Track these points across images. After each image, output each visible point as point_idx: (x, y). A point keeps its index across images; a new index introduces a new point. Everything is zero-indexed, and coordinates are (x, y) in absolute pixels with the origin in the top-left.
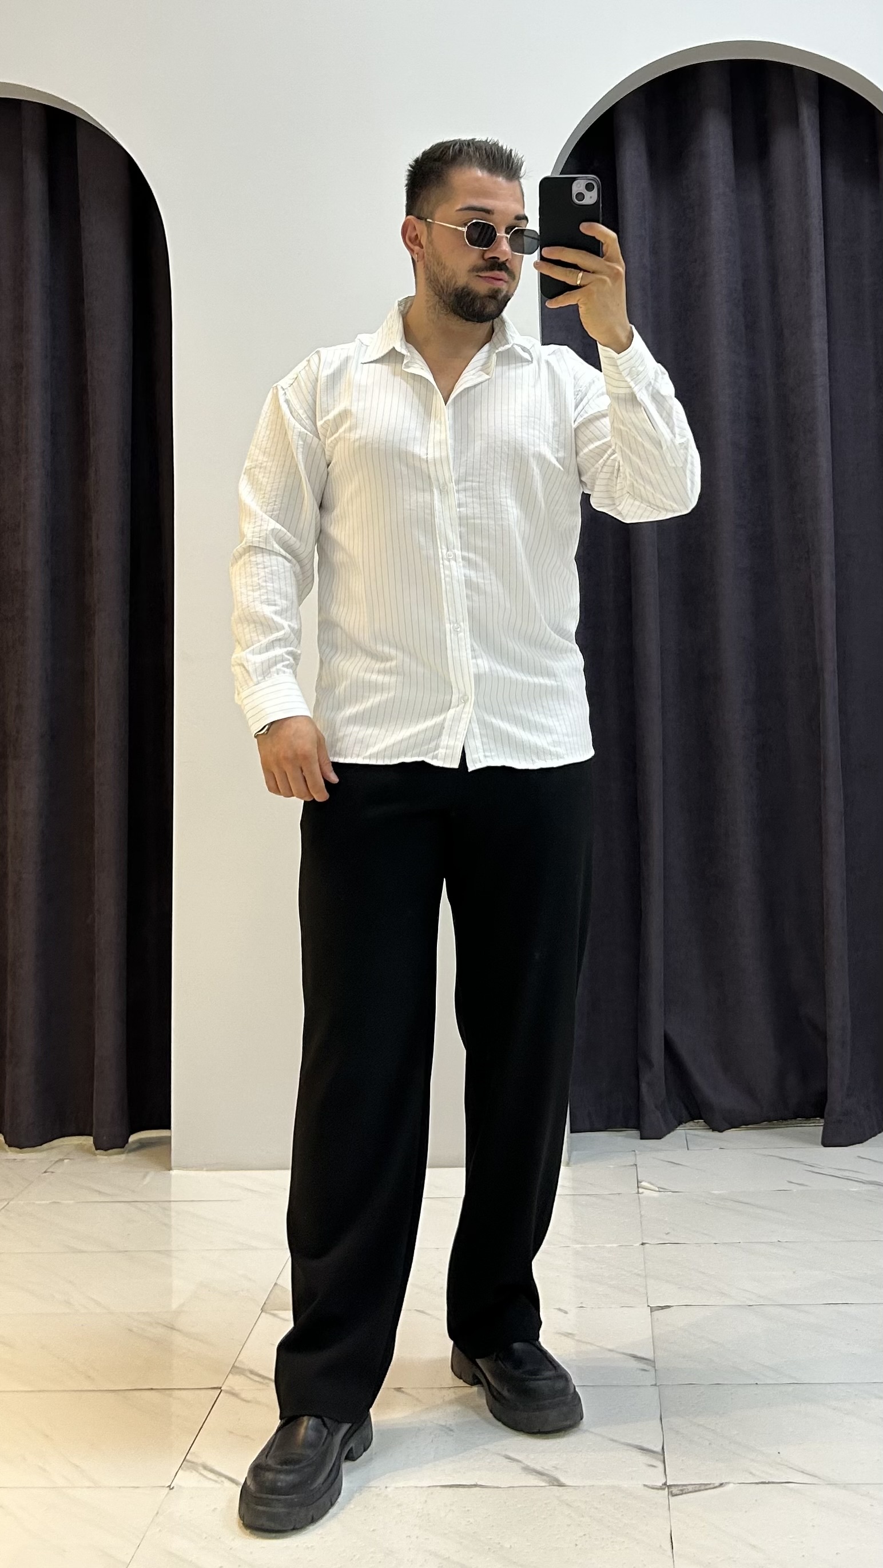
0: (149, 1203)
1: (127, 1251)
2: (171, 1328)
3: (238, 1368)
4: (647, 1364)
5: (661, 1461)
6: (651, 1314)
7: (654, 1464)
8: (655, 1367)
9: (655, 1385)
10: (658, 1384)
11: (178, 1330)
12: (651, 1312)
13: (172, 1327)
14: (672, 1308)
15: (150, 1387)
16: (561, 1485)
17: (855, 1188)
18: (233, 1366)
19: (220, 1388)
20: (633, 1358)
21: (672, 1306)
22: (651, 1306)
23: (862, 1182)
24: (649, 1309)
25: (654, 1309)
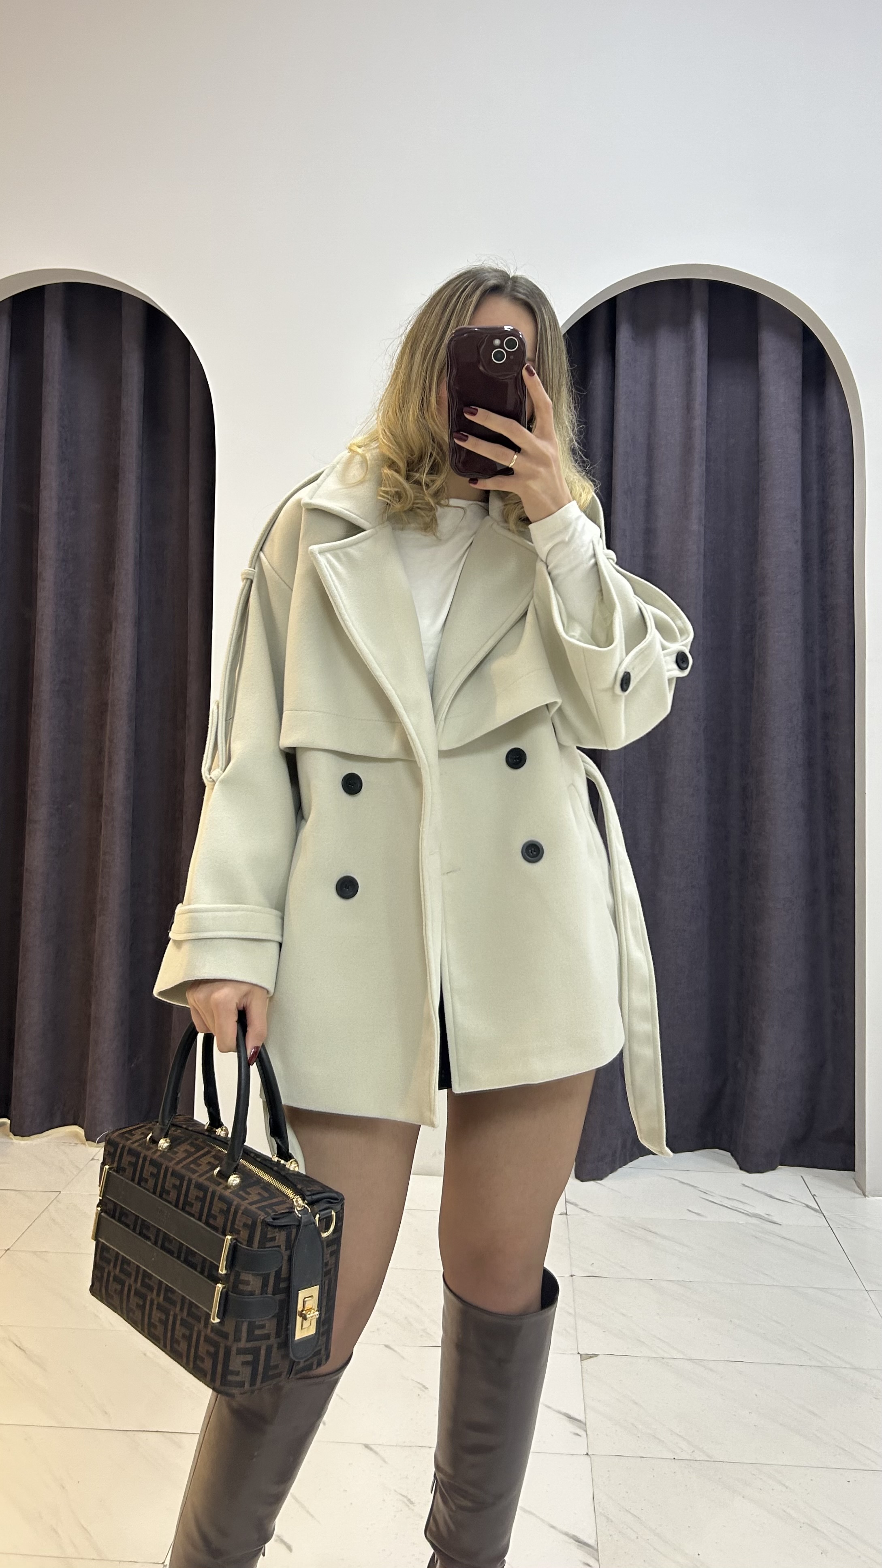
4: (580, 1428)
6: (581, 1364)
8: (586, 1431)
9: (587, 1454)
10: (589, 1454)
12: (581, 1361)
14: (598, 1356)
17: (741, 1220)
20: (569, 1419)
21: (598, 1355)
22: (580, 1353)
23: (748, 1215)
24: (579, 1356)
25: (582, 1359)
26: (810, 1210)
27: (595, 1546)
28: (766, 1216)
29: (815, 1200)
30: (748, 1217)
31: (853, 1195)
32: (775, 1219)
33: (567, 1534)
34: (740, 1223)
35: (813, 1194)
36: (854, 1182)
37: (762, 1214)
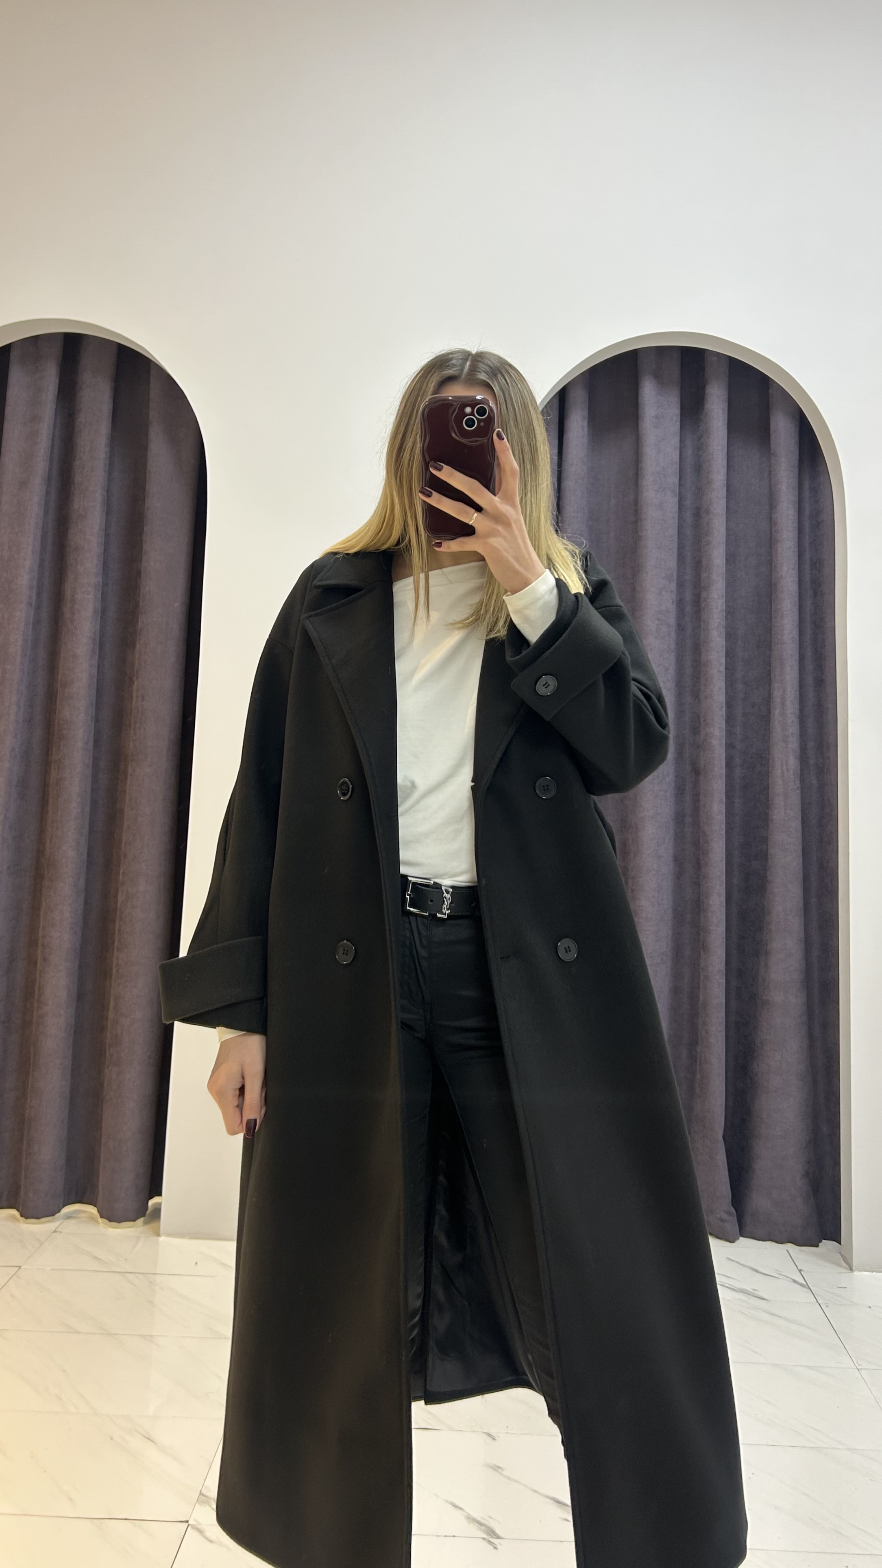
0: (138, 1275)
1: (115, 1334)
2: (148, 1439)
3: (204, 1495)
11: (153, 1442)
13: (147, 1436)
15: (125, 1518)
18: (201, 1494)
19: (187, 1522)
23: (734, 1290)
26: (795, 1286)
28: (753, 1292)
29: (801, 1273)
31: (840, 1269)
32: (761, 1295)
35: (799, 1269)
36: (840, 1256)
37: (749, 1289)
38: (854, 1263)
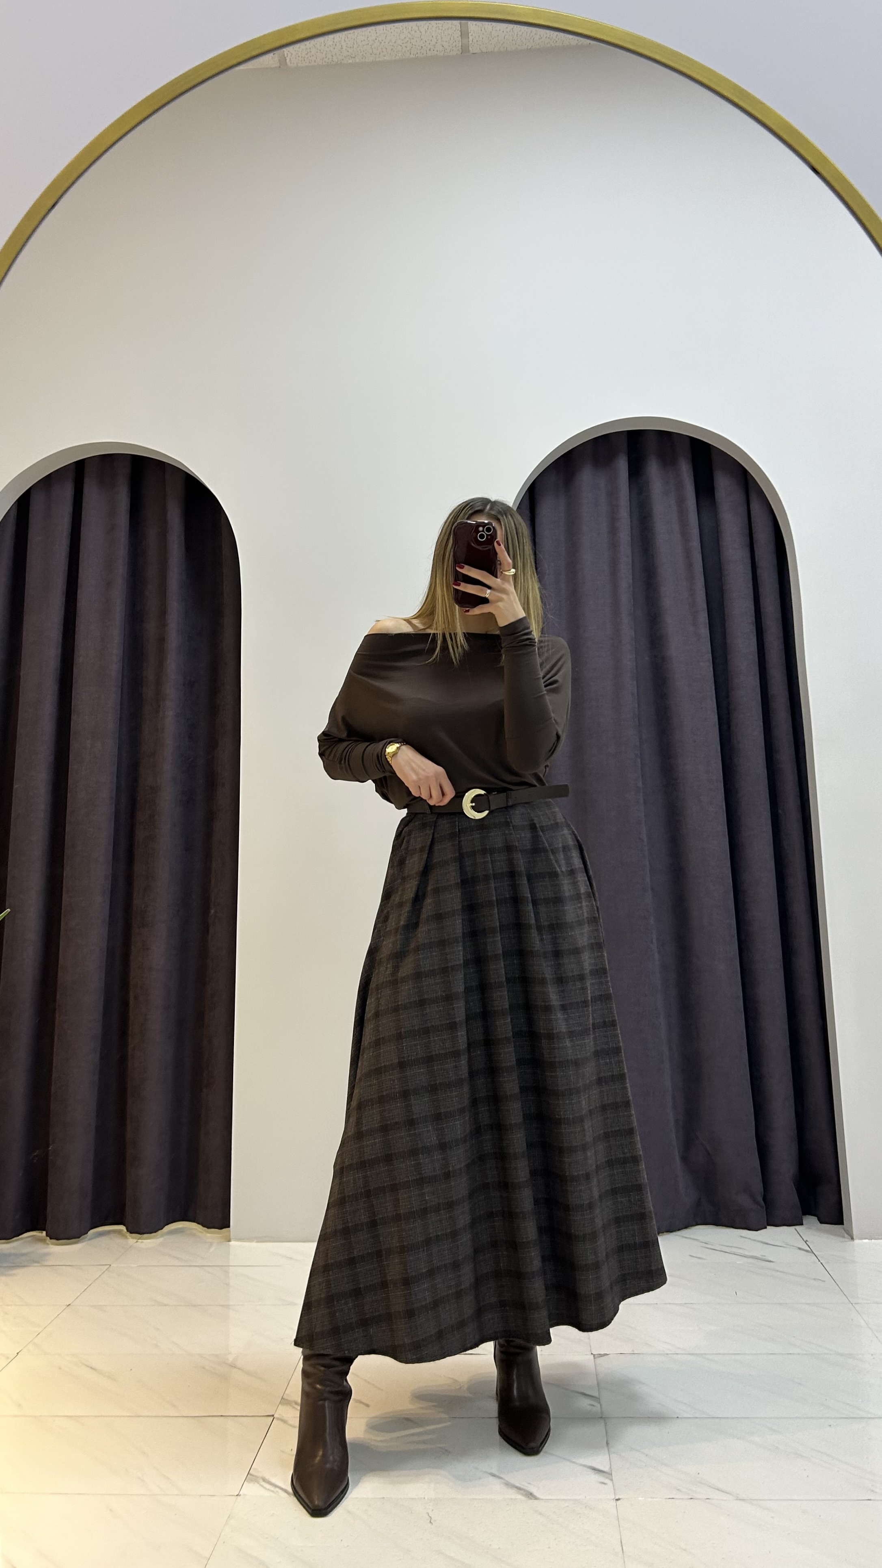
0: (214, 1266)
2: (234, 1367)
3: (286, 1400)
4: (594, 1400)
5: (609, 1479)
6: (594, 1361)
7: (605, 1482)
8: (600, 1403)
9: (601, 1417)
10: (603, 1416)
11: (238, 1368)
12: (594, 1358)
14: (609, 1355)
15: (220, 1414)
16: (536, 1498)
17: (740, 1261)
18: (282, 1398)
19: (273, 1415)
22: (594, 1353)
23: (745, 1256)
24: (592, 1356)
25: (596, 1356)
26: (802, 1252)
27: (610, 1473)
28: (761, 1257)
29: (807, 1244)
30: (745, 1259)
31: (844, 1239)
32: (770, 1259)
33: (585, 1466)
34: (738, 1262)
35: (805, 1240)
36: (843, 1231)
37: (758, 1255)
38: (854, 1233)
